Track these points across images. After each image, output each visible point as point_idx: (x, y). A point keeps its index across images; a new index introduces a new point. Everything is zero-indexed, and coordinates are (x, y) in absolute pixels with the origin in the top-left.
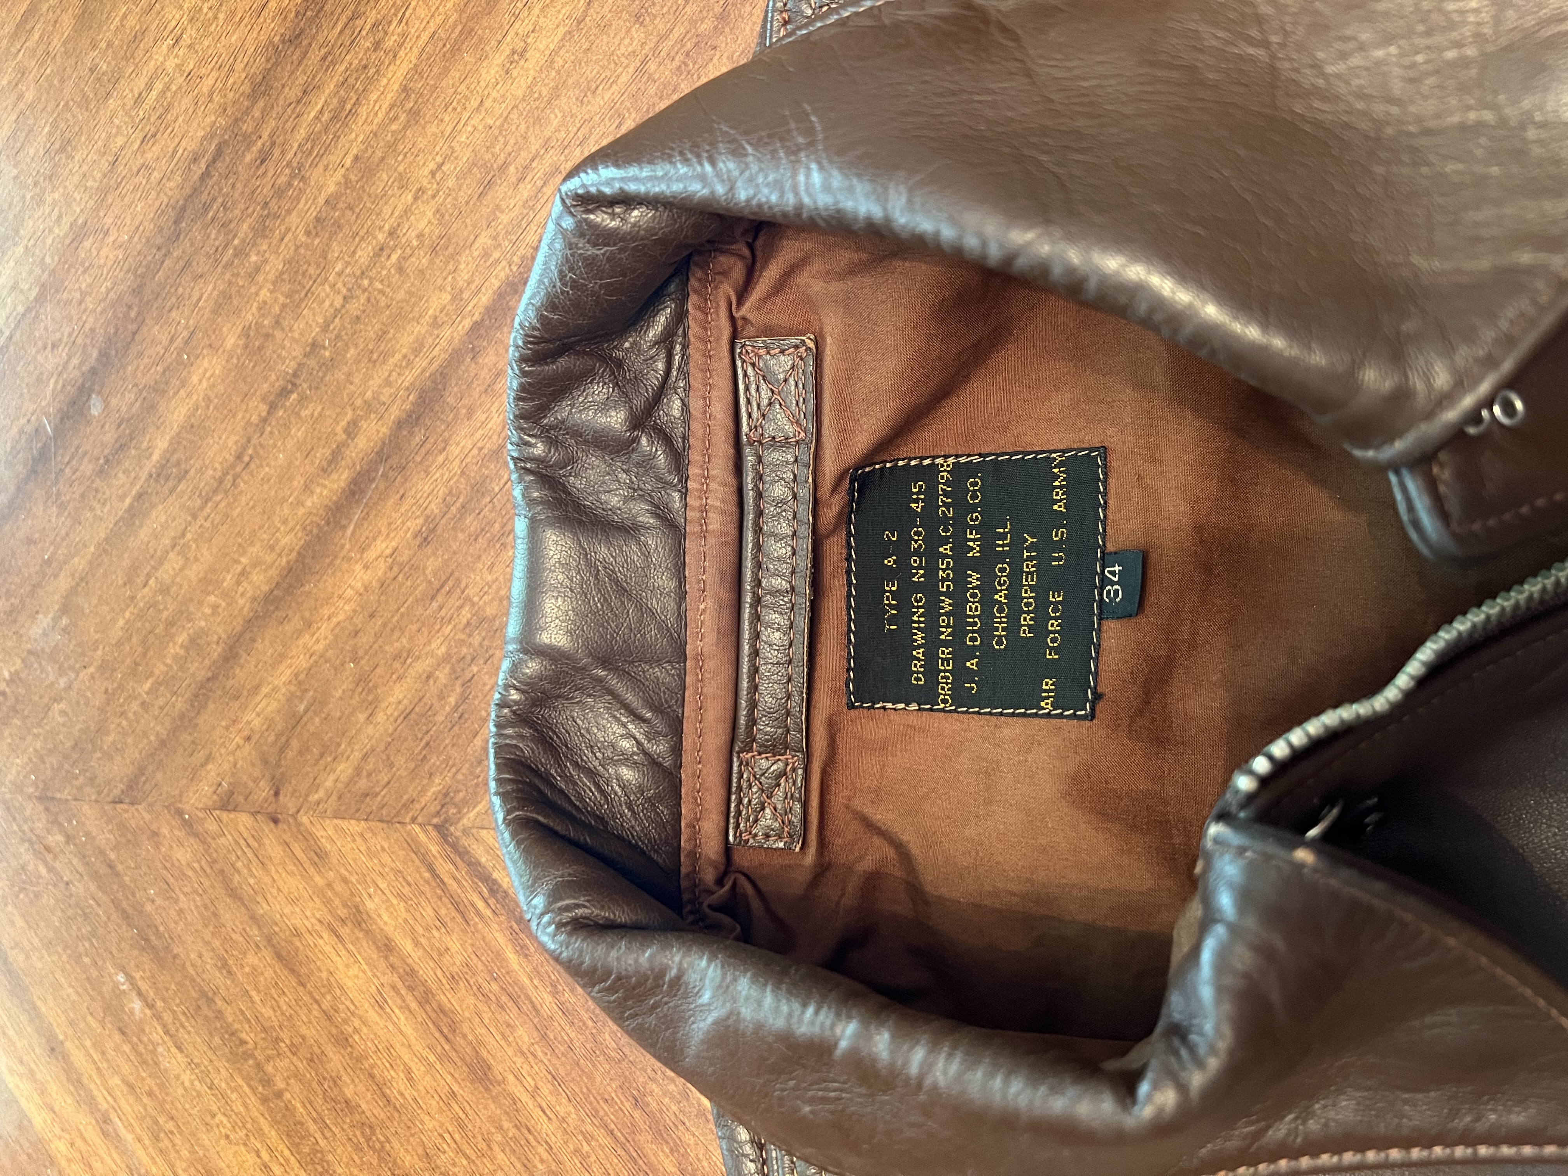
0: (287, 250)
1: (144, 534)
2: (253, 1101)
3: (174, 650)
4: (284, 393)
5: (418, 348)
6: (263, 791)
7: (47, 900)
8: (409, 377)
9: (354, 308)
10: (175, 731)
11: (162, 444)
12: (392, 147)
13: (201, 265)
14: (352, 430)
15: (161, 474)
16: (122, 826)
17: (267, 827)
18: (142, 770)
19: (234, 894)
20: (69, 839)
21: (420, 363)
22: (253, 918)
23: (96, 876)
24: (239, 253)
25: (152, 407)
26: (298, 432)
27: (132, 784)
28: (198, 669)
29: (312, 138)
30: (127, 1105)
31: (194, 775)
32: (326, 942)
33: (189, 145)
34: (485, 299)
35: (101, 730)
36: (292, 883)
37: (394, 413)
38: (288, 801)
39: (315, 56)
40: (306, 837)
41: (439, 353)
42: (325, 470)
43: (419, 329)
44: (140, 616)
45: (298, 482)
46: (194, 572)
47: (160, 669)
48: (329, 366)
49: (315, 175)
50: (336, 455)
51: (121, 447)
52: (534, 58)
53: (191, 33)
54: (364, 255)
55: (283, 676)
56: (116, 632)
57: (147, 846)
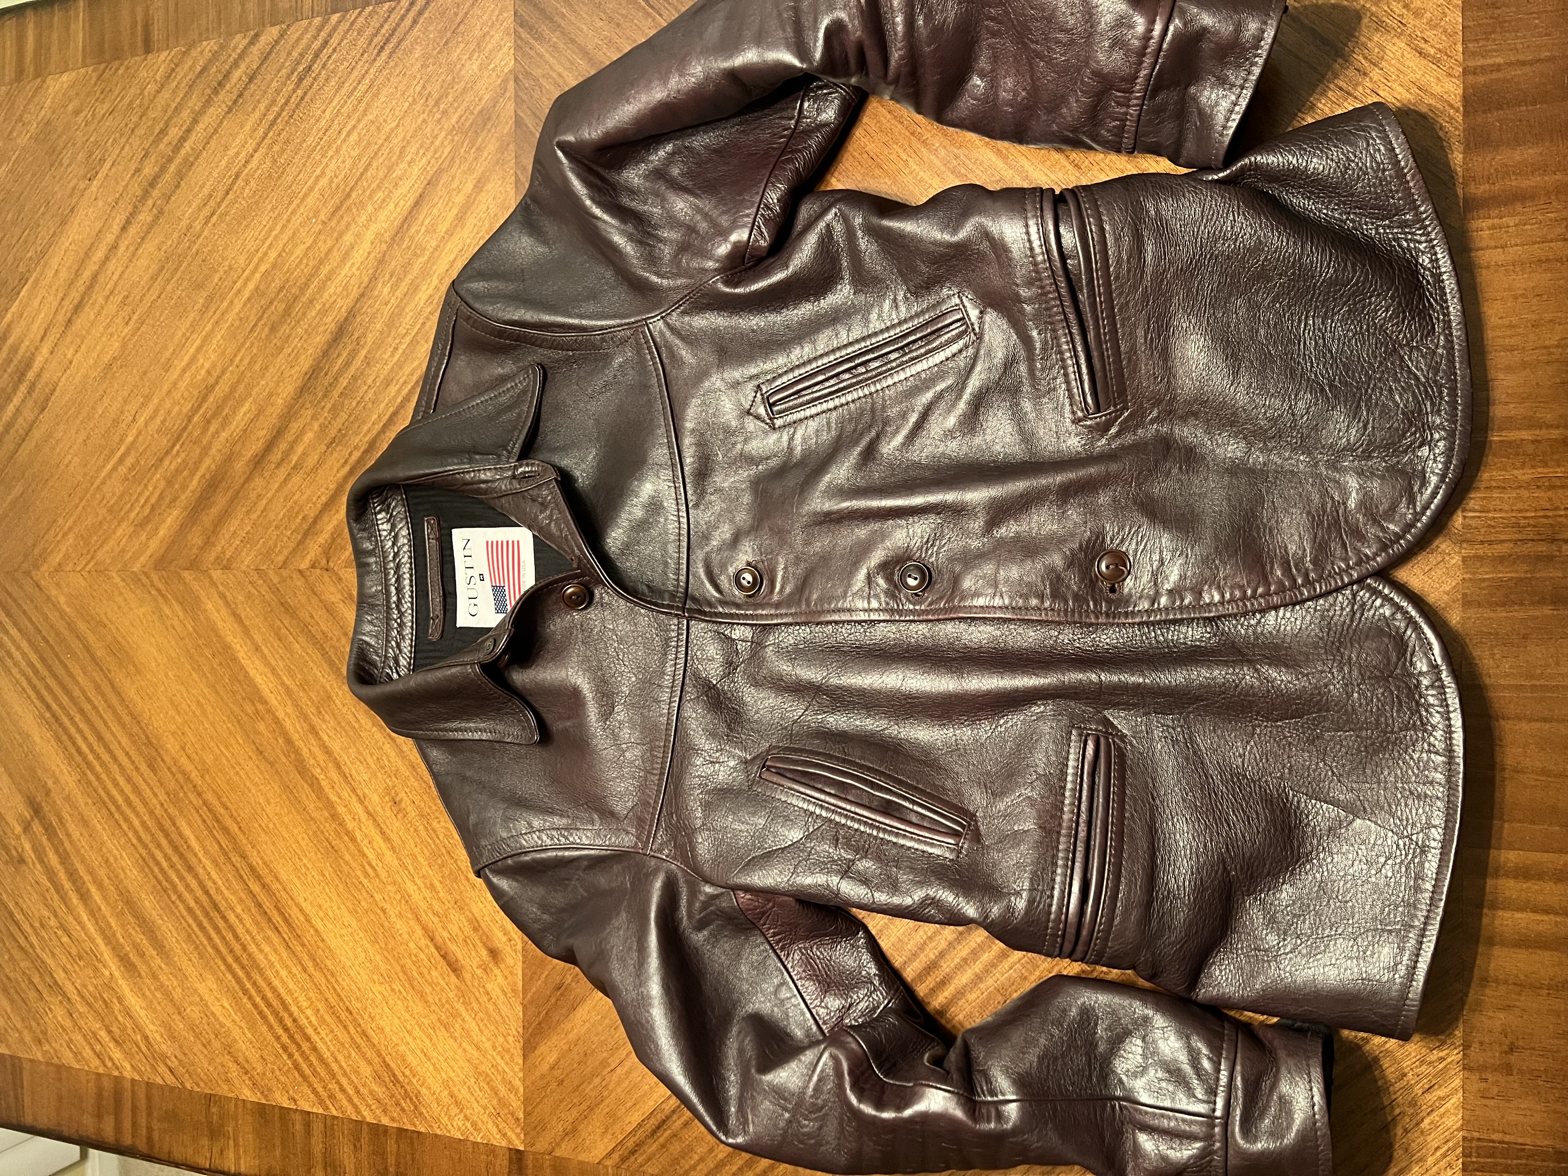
0: (332, 402)
1: (289, 486)
2: (320, 656)
3: (298, 521)
4: (331, 443)
5: (369, 431)
6: (324, 562)
7: (257, 601)
8: (367, 439)
9: (351, 419)
10: (298, 545)
11: (295, 458)
12: (362, 373)
13: (308, 405)
14: (350, 454)
15: (294, 468)
16: (282, 576)
17: (325, 572)
18: (287, 558)
19: (315, 593)
20: (264, 581)
21: (369, 435)
22: (321, 601)
23: (273, 593)
24: (319, 402)
25: (292, 448)
26: (335, 455)
27: (285, 563)
28: (305, 526)
29: (340, 369)
30: (281, 664)
31: (303, 558)
32: (341, 605)
33: (304, 369)
34: (387, 417)
35: (275, 546)
36: (333, 589)
37: (362, 450)
38: (331, 564)
39: (342, 345)
40: (337, 574)
41: (375, 432)
42: (343, 466)
43: (369, 425)
44: (288, 511)
45: (335, 469)
46: (305, 497)
47: (293, 527)
48: (344, 435)
49: (341, 380)
50: (346, 462)
51: (283, 460)
52: (400, 351)
53: (305, 337)
54: (354, 404)
55: (330, 527)
56: (280, 517)
57: (289, 582)
